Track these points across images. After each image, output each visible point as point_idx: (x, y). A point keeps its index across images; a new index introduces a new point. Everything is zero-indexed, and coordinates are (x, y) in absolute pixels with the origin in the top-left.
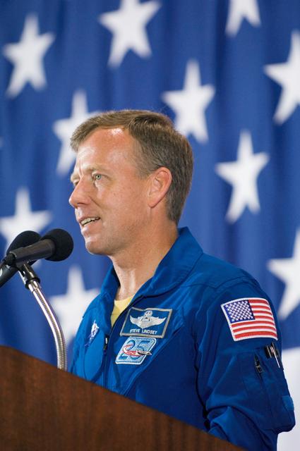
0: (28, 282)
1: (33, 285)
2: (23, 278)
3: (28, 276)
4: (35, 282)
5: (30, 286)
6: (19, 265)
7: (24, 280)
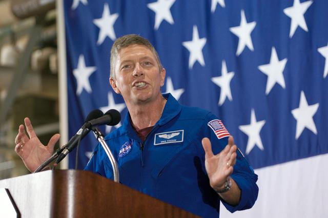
0: (98, 137)
1: (101, 139)
2: (96, 135)
3: (98, 134)
4: (102, 137)
5: (99, 139)
6: (93, 128)
7: (96, 136)
